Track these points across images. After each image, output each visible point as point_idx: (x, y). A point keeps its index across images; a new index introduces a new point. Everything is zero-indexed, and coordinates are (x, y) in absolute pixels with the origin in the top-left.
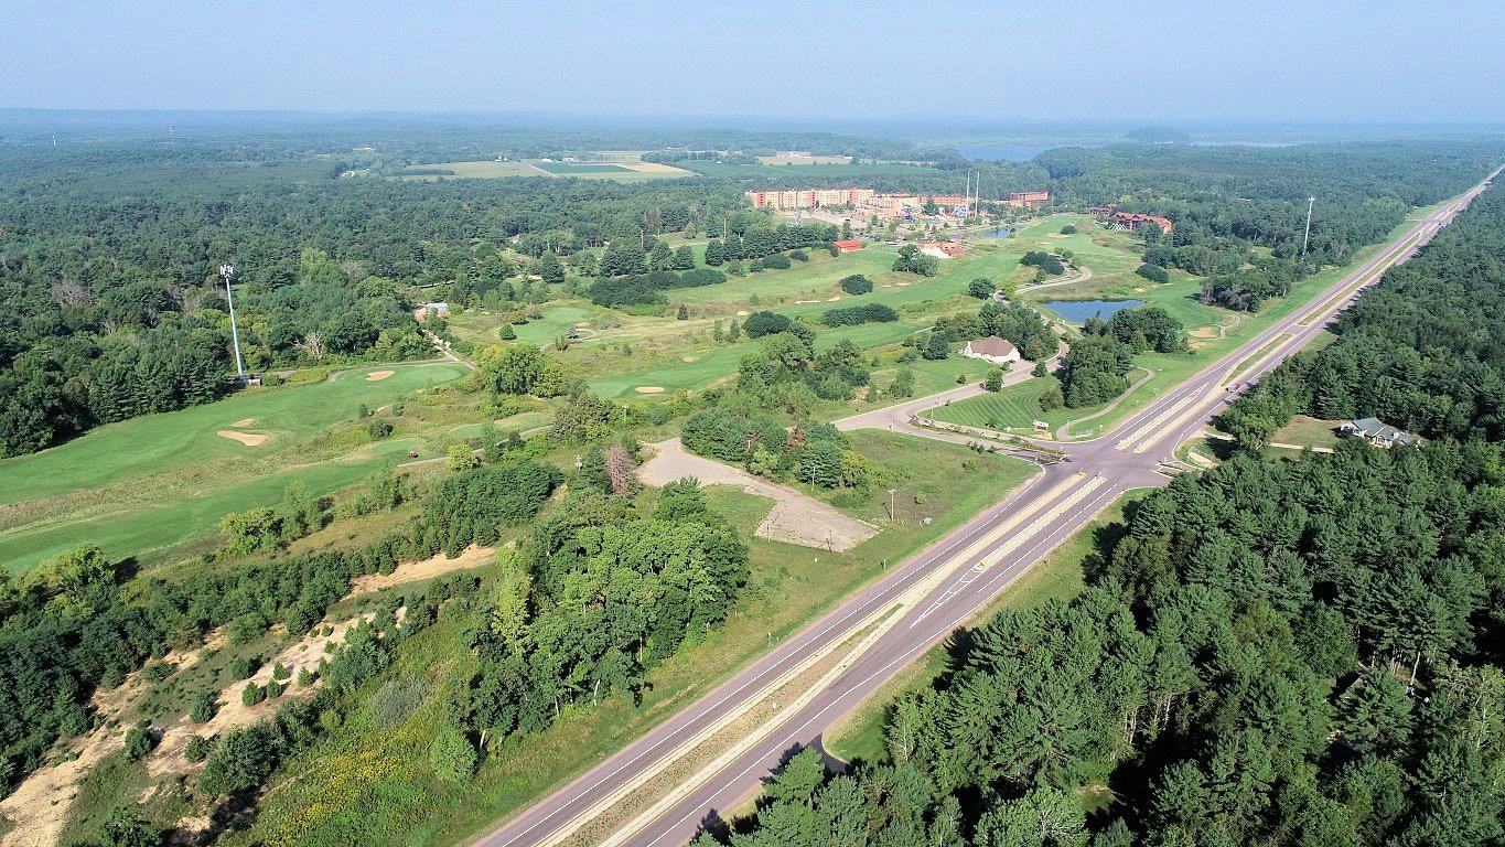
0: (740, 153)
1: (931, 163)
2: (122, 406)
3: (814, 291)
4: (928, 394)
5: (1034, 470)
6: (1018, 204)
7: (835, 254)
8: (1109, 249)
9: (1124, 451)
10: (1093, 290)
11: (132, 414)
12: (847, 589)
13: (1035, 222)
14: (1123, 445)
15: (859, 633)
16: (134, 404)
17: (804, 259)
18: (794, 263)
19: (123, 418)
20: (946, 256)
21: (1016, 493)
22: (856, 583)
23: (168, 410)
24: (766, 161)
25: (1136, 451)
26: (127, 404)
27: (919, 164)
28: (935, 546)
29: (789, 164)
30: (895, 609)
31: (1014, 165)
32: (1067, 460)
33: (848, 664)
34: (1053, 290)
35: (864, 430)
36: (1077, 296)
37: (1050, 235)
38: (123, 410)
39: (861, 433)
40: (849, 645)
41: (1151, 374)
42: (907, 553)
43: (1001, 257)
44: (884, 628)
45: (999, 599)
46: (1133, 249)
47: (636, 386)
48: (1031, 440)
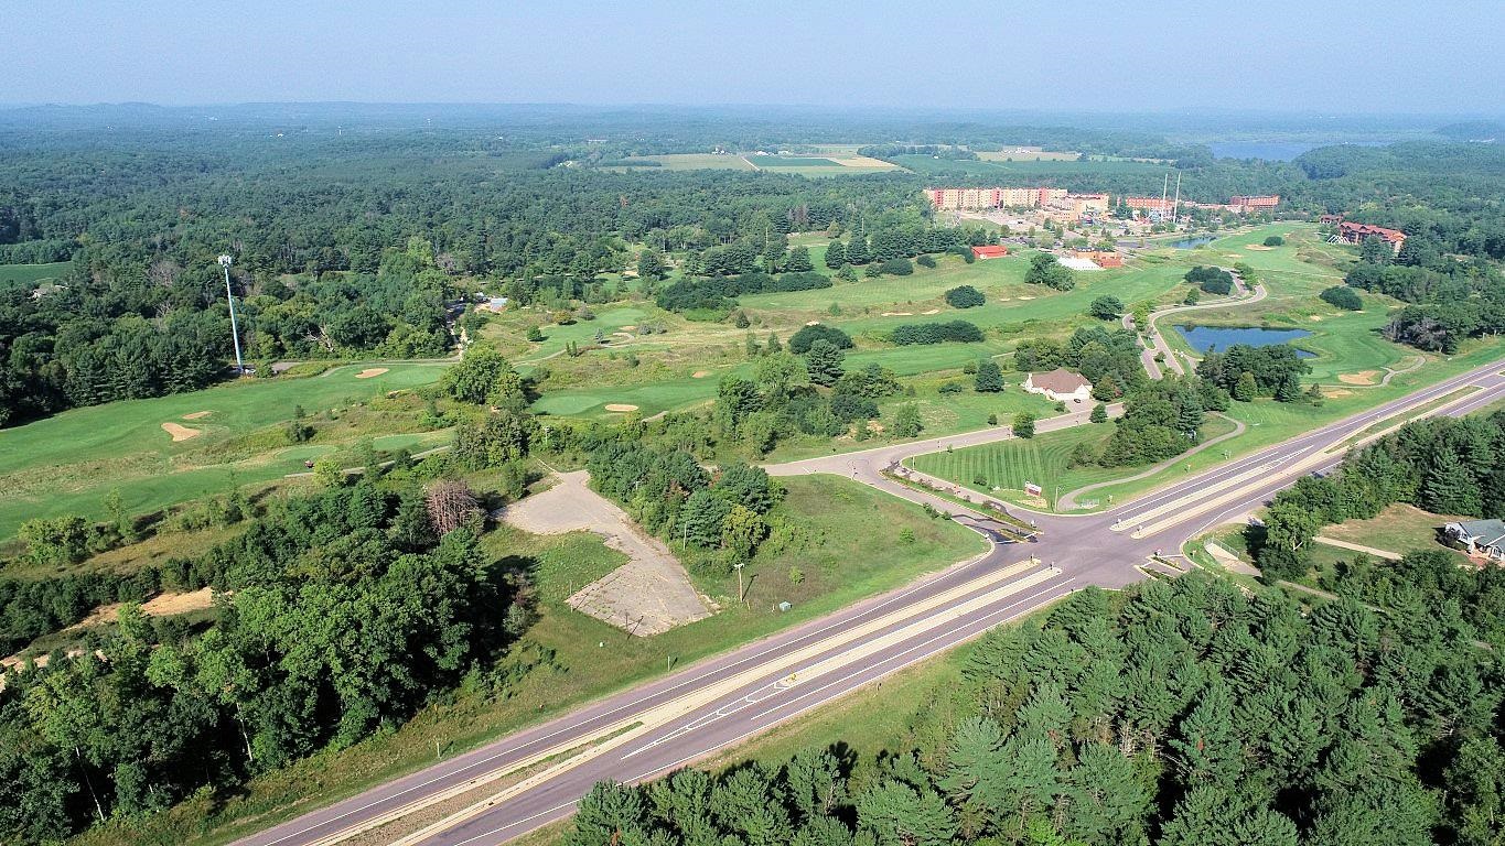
0: (964, 148)
1: (1171, 161)
2: (100, 390)
3: (910, 303)
4: (941, 434)
5: (977, 549)
6: (1236, 209)
7: (970, 260)
8: (1312, 266)
9: (1119, 534)
10: (1253, 315)
11: (110, 399)
12: (604, 690)
13: (1244, 230)
14: (1122, 526)
15: (552, 757)
16: (112, 389)
17: (931, 264)
18: (917, 269)
19: (99, 401)
20: (1097, 268)
21: (929, 578)
22: (621, 682)
23: (145, 397)
24: (983, 156)
25: (1135, 536)
26: (105, 389)
27: (1156, 161)
28: (762, 642)
29: (1010, 160)
30: (630, 728)
31: (1267, 164)
32: (1033, 539)
33: (495, 803)
34: (1203, 314)
35: (819, 476)
36: (1228, 322)
37: (1250, 247)
38: (99, 394)
39: (812, 479)
40: (524, 773)
41: (1241, 428)
42: (723, 647)
43: (1167, 271)
44: (590, 754)
45: (773, 732)
46: (1340, 267)
47: (607, 403)
48: (1010, 507)
